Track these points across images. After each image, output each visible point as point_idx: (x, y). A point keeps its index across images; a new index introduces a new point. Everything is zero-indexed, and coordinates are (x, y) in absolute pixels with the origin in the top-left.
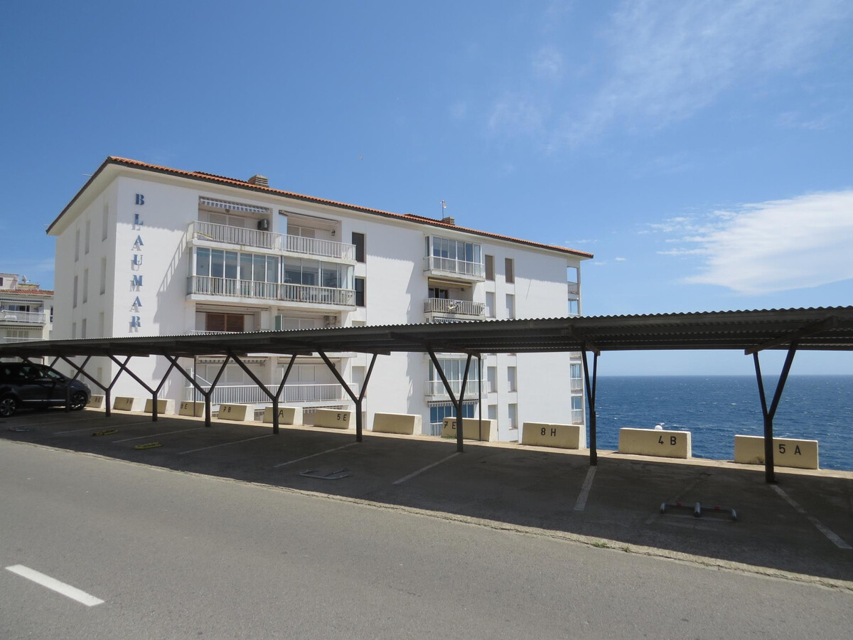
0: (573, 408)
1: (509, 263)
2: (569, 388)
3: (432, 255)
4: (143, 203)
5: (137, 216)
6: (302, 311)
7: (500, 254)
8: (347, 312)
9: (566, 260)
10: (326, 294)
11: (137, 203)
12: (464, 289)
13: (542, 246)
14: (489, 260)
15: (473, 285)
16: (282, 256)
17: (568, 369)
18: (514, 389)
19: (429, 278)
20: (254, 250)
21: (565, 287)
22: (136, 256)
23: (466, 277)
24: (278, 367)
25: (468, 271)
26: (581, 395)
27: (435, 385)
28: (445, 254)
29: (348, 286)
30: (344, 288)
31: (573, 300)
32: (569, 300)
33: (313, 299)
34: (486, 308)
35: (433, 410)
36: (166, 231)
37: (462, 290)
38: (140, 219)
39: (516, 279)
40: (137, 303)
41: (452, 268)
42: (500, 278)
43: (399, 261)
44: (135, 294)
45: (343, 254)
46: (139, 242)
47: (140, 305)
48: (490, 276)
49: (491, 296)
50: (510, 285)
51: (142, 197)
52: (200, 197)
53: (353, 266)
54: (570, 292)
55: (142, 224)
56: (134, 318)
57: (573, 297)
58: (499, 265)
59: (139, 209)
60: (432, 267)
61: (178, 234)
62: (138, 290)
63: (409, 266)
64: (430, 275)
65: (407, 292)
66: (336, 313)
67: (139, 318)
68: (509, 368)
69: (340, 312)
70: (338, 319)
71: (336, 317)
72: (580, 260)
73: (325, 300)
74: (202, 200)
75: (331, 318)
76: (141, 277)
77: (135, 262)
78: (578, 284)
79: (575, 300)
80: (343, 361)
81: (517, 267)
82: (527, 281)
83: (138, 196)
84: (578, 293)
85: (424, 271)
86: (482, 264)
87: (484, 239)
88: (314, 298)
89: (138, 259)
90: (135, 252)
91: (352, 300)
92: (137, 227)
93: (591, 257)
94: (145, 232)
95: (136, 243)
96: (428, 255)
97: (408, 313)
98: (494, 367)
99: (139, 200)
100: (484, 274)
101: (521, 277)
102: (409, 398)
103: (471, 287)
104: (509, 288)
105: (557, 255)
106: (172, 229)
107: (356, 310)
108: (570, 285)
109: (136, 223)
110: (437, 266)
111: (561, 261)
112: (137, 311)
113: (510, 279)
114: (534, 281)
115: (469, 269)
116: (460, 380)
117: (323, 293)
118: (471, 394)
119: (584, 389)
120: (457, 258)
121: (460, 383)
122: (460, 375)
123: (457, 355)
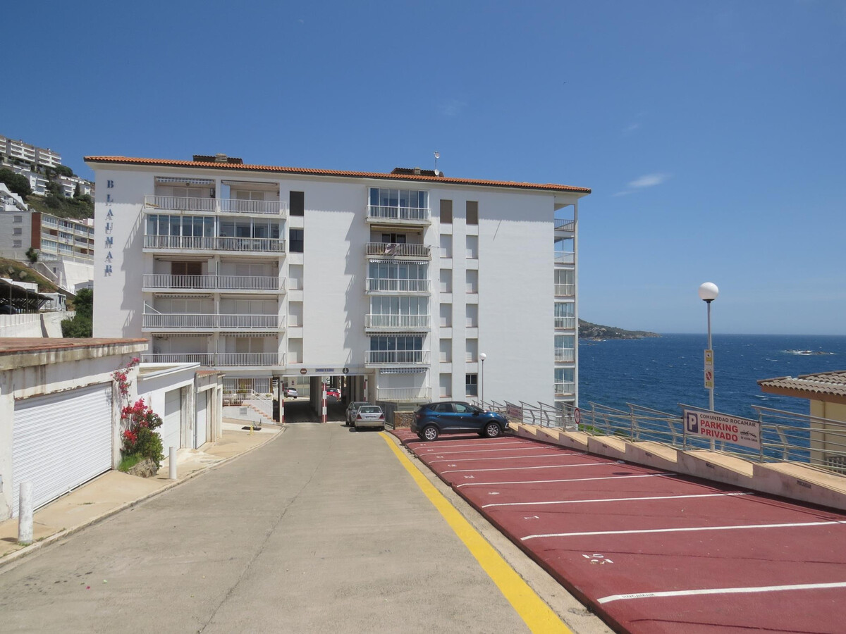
0: (556, 347)
1: (471, 206)
2: (551, 326)
3: (369, 205)
4: (112, 186)
5: (109, 196)
7: (459, 198)
8: (284, 257)
9: (554, 198)
10: (257, 243)
11: (109, 186)
14: (446, 204)
15: (425, 229)
16: (217, 216)
17: (551, 306)
18: (475, 325)
19: (371, 225)
20: (193, 213)
21: (549, 225)
22: (108, 224)
25: (412, 217)
26: (571, 334)
27: (371, 318)
28: (384, 204)
29: (285, 237)
30: (281, 238)
31: (563, 239)
32: (556, 240)
33: (247, 248)
34: (438, 249)
35: (374, 340)
36: (129, 206)
37: (419, 233)
38: (111, 199)
39: (481, 220)
40: (110, 256)
41: (394, 216)
42: (460, 221)
43: (338, 213)
44: (108, 250)
45: (281, 211)
46: (110, 214)
47: (111, 257)
48: (446, 220)
49: (446, 238)
50: (472, 227)
51: (112, 182)
52: (155, 177)
53: (285, 220)
54: (558, 230)
55: (112, 201)
56: (107, 266)
57: (563, 235)
58: (459, 207)
59: (110, 191)
60: (370, 215)
61: (138, 207)
62: (110, 247)
63: (350, 216)
65: (347, 239)
66: (276, 259)
67: (111, 267)
68: (469, 305)
71: (276, 262)
72: (577, 196)
73: (256, 248)
74: (157, 179)
76: (112, 238)
77: (107, 228)
78: (574, 222)
79: (571, 238)
80: (279, 297)
81: (481, 209)
82: (496, 222)
83: (109, 182)
84: (572, 231)
85: (366, 219)
89: (110, 226)
90: (108, 221)
91: (287, 247)
92: (109, 204)
93: (589, 192)
94: (115, 207)
95: (108, 215)
97: (347, 257)
98: (449, 304)
99: (110, 184)
100: (438, 219)
101: (488, 218)
103: (423, 230)
104: (472, 230)
105: (540, 193)
106: (134, 203)
107: (291, 255)
108: (560, 223)
109: (108, 201)
110: (375, 214)
111: (548, 200)
112: (110, 262)
113: (472, 221)
114: (504, 222)
115: (422, 215)
116: (400, 315)
117: (255, 243)
118: (412, 327)
119: (577, 328)
120: (399, 205)
121: (400, 318)
122: (400, 310)
123: (397, 292)
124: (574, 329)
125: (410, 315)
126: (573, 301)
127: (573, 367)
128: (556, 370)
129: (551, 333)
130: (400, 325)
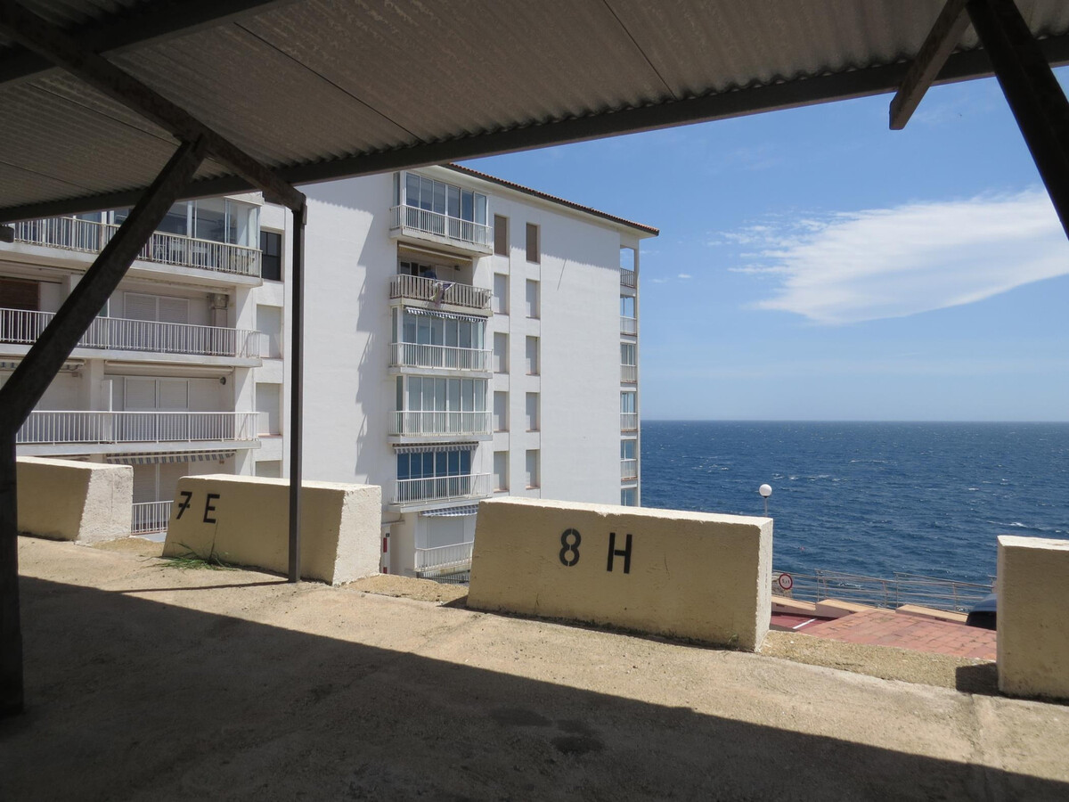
0: (622, 457)
1: (532, 231)
2: (618, 427)
3: (404, 203)
6: (156, 281)
7: (520, 215)
8: (248, 288)
9: (618, 235)
10: (203, 251)
12: (460, 266)
13: (584, 209)
14: (501, 224)
15: (474, 260)
17: (618, 398)
18: (535, 428)
19: (399, 242)
21: (615, 276)
23: (461, 245)
24: (105, 379)
25: (465, 236)
26: (634, 438)
27: (406, 417)
28: (426, 206)
29: (249, 241)
30: (241, 244)
31: (627, 297)
32: (622, 296)
33: (177, 259)
34: (493, 298)
35: (402, 459)
37: (457, 268)
39: (543, 257)
41: (439, 230)
42: (518, 254)
43: (346, 209)
48: (502, 249)
49: (502, 280)
50: (532, 266)
53: (258, 207)
54: (623, 285)
57: (628, 291)
58: (517, 232)
60: (403, 223)
63: (365, 219)
64: (400, 237)
65: (361, 262)
66: (226, 289)
68: (529, 394)
69: (233, 288)
70: (231, 300)
71: (227, 296)
72: (638, 237)
73: (200, 262)
75: (219, 298)
78: (635, 273)
79: (630, 297)
80: (238, 374)
81: (544, 239)
82: (559, 261)
84: (635, 287)
85: (391, 230)
86: (489, 227)
87: (494, 190)
88: (177, 256)
91: (256, 266)
93: (656, 233)
96: (399, 203)
97: (361, 298)
98: (505, 393)
100: (492, 245)
101: (551, 255)
102: (360, 439)
103: (471, 263)
104: (531, 271)
105: (605, 225)
107: (261, 285)
108: (624, 273)
110: (412, 222)
111: (612, 236)
113: (533, 256)
114: (569, 263)
115: (467, 234)
116: (448, 411)
117: (197, 250)
118: (465, 434)
119: (639, 429)
120: (446, 213)
121: (448, 416)
122: (448, 402)
123: (443, 370)
124: (636, 431)
125: (462, 412)
126: (634, 389)
127: (635, 486)
128: (623, 492)
129: (617, 439)
130: (448, 430)
